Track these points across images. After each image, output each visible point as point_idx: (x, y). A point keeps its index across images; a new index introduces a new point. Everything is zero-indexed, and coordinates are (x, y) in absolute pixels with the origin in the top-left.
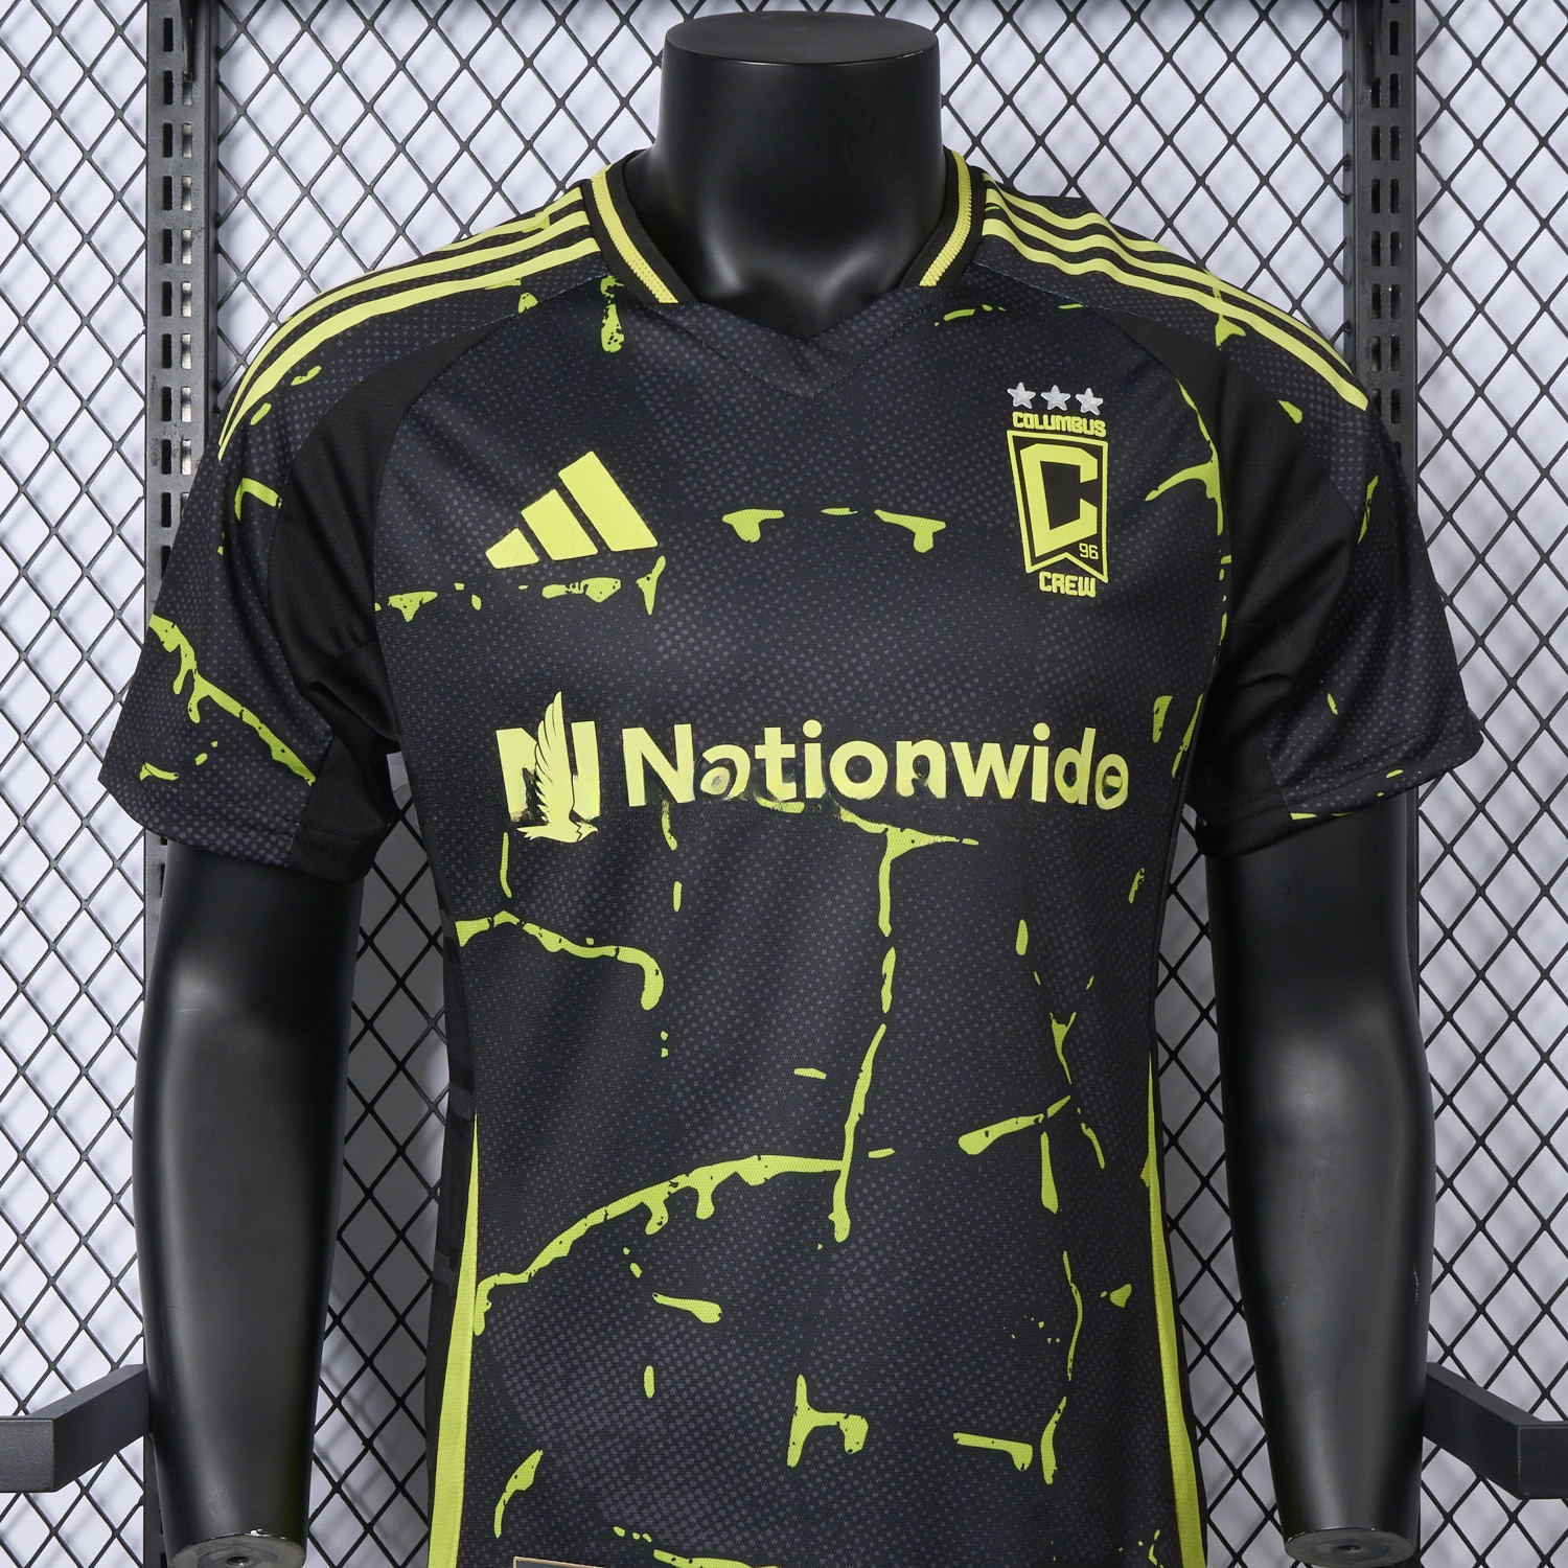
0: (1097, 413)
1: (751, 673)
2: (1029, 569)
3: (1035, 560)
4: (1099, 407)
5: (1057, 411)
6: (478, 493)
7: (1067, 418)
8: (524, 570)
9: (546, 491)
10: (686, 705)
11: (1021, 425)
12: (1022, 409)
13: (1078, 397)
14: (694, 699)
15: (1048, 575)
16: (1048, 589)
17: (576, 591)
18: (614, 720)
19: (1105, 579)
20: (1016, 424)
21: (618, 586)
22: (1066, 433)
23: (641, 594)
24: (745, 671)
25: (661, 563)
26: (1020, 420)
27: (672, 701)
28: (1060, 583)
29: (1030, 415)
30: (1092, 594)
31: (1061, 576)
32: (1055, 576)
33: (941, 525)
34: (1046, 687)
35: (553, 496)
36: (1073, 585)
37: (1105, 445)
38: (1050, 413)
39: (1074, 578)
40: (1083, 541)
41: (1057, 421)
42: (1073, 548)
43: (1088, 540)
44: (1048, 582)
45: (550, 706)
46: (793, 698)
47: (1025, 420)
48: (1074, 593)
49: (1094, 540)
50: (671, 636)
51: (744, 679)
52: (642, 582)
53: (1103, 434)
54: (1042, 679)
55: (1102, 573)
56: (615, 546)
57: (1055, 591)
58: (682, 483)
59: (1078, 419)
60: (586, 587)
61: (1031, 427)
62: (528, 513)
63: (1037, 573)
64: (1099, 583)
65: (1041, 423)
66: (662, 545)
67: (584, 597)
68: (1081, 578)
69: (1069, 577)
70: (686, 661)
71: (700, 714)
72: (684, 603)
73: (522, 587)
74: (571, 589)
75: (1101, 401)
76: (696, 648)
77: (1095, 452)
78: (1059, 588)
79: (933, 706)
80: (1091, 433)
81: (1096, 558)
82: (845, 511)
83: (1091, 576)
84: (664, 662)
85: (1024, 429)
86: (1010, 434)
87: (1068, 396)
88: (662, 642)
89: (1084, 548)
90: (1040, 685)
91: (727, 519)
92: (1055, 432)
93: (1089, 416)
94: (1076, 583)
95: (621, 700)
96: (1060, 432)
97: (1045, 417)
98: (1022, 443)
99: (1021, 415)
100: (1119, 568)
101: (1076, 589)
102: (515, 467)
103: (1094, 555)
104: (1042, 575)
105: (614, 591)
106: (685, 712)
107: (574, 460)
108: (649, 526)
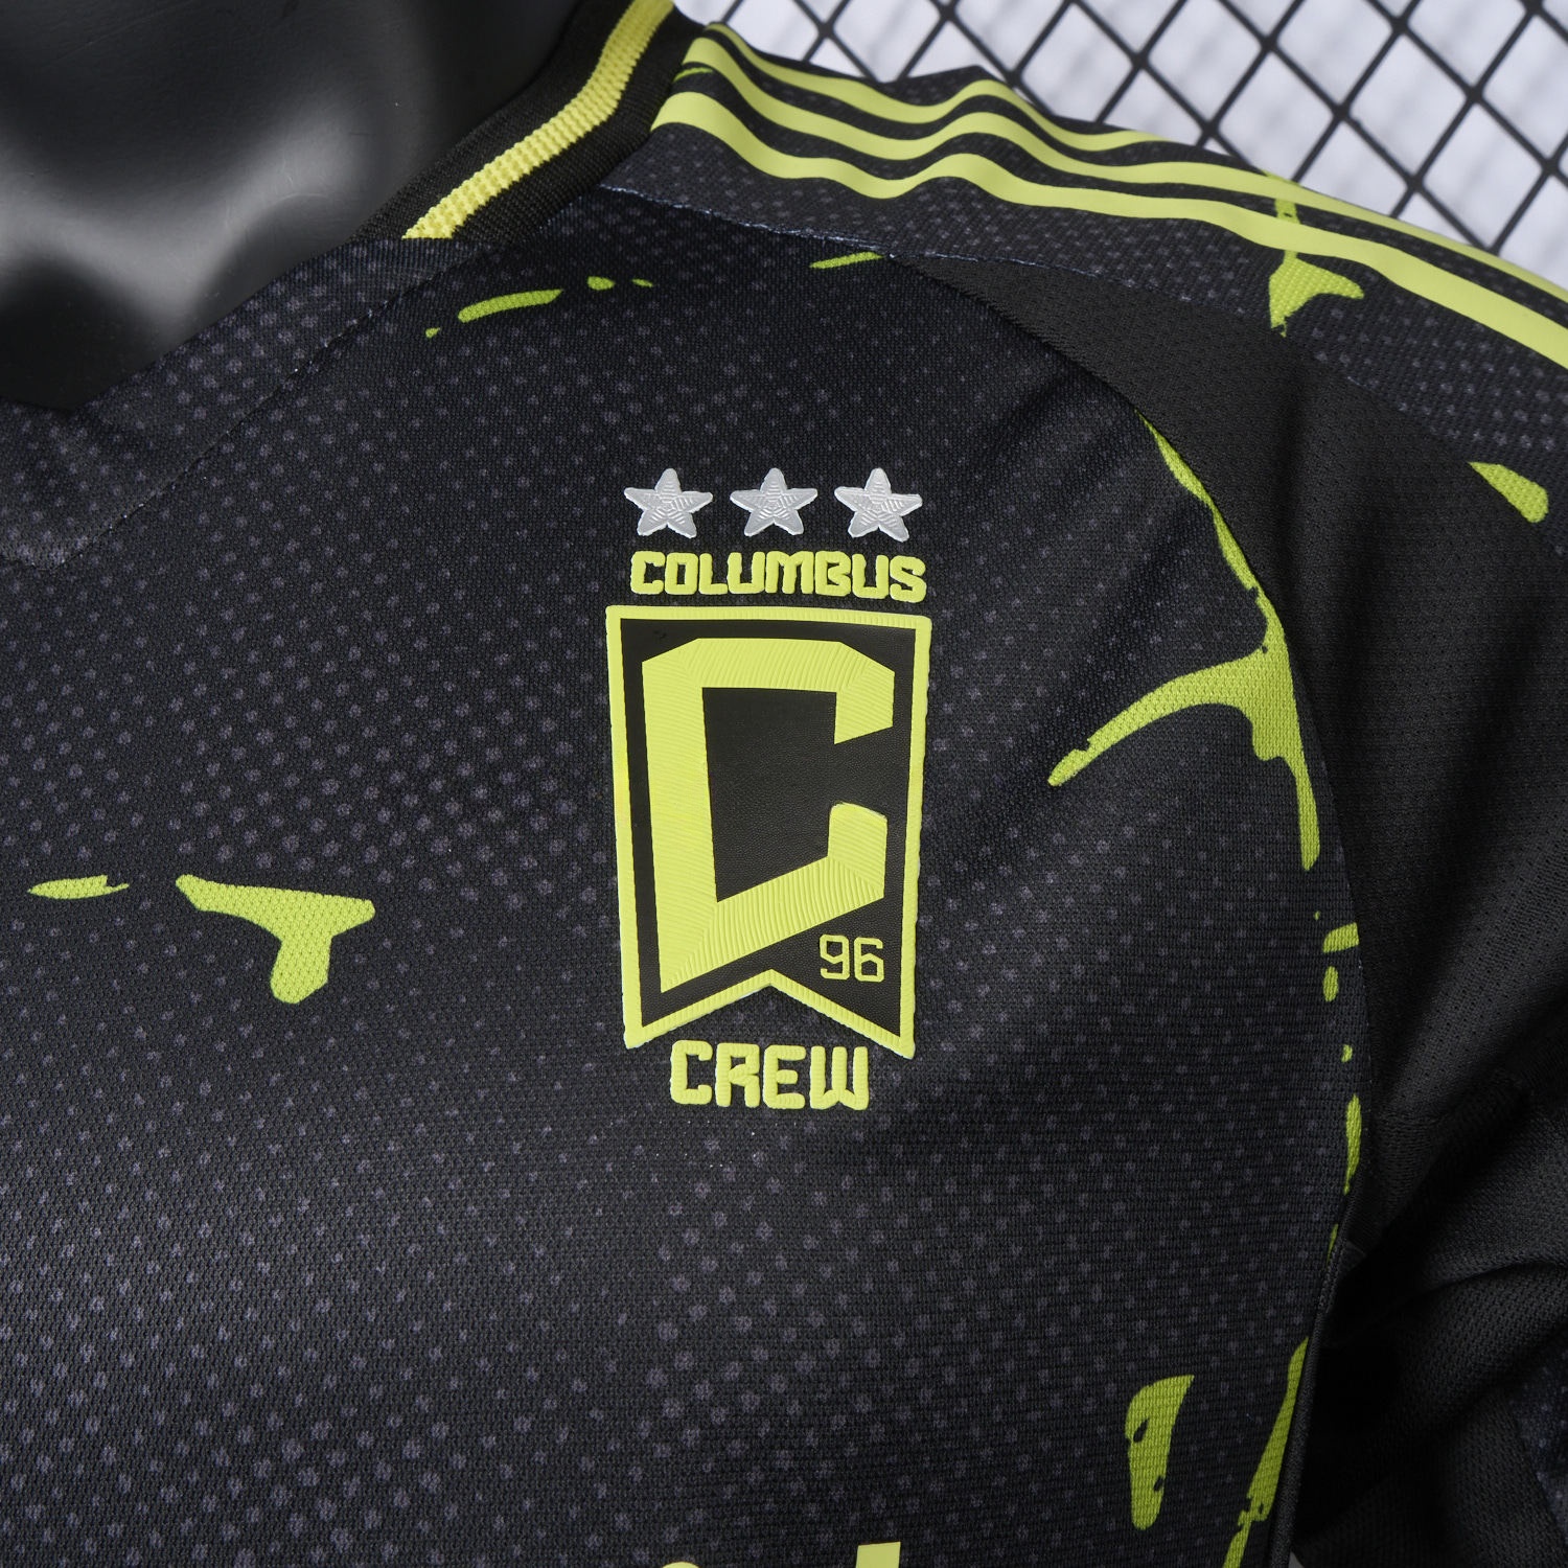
0: (901, 535)
2: (636, 1034)
3: (656, 1004)
4: (910, 521)
5: (774, 539)
7: (804, 557)
11: (655, 588)
12: (666, 541)
13: (843, 494)
15: (702, 1050)
16: (701, 1095)
19: (903, 1045)
20: (638, 585)
22: (798, 599)
26: (654, 573)
28: (744, 1076)
29: (688, 559)
30: (859, 1100)
31: (749, 1051)
32: (726, 1050)
33: (356, 912)
34: (691, 1435)
36: (791, 1077)
37: (922, 628)
38: (749, 548)
39: (796, 1053)
40: (831, 927)
41: (767, 567)
42: (797, 955)
43: (850, 924)
44: (701, 1073)
47: (671, 574)
48: (795, 1101)
49: (877, 919)
53: (918, 592)
54: (672, 1409)
55: (895, 1029)
57: (723, 1100)
59: (838, 556)
61: (688, 589)
63: (663, 1044)
64: (882, 1060)
65: (719, 575)
68: (818, 1053)
69: (775, 1052)
75: (914, 502)
77: (890, 649)
78: (737, 1092)
79: (297, 1524)
80: (878, 592)
81: (879, 977)
82: (94, 886)
83: (851, 1039)
85: (663, 599)
86: (615, 615)
87: (809, 495)
89: (834, 949)
90: (668, 1431)
92: (761, 599)
93: (876, 545)
94: (802, 1067)
96: (778, 599)
97: (734, 560)
98: (646, 641)
99: (656, 558)
100: (955, 1006)
101: (803, 1087)
103: (869, 968)
104: (680, 1051)
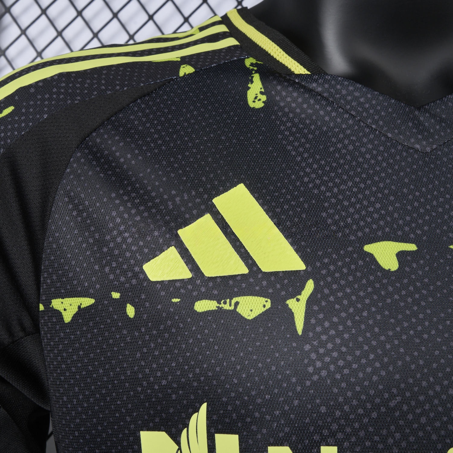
1: (399, 399)
6: (139, 213)
8: (178, 284)
9: (200, 215)
10: (335, 427)
14: (342, 422)
17: (227, 307)
18: (259, 436)
21: (268, 305)
23: (291, 314)
24: (393, 396)
25: (310, 286)
27: (320, 423)
35: (207, 219)
45: (195, 415)
46: (438, 424)
50: (320, 357)
51: (392, 404)
52: (291, 303)
56: (266, 267)
58: (324, 214)
60: (237, 304)
62: (184, 233)
66: (310, 269)
67: (234, 313)
70: (335, 382)
71: (348, 437)
72: (334, 326)
73: (175, 300)
74: (222, 305)
76: (346, 371)
84: (314, 383)
88: (312, 363)
91: (368, 248)
95: (268, 417)
102: (174, 192)
105: (264, 310)
106: (333, 434)
107: (226, 190)
108: (297, 251)
